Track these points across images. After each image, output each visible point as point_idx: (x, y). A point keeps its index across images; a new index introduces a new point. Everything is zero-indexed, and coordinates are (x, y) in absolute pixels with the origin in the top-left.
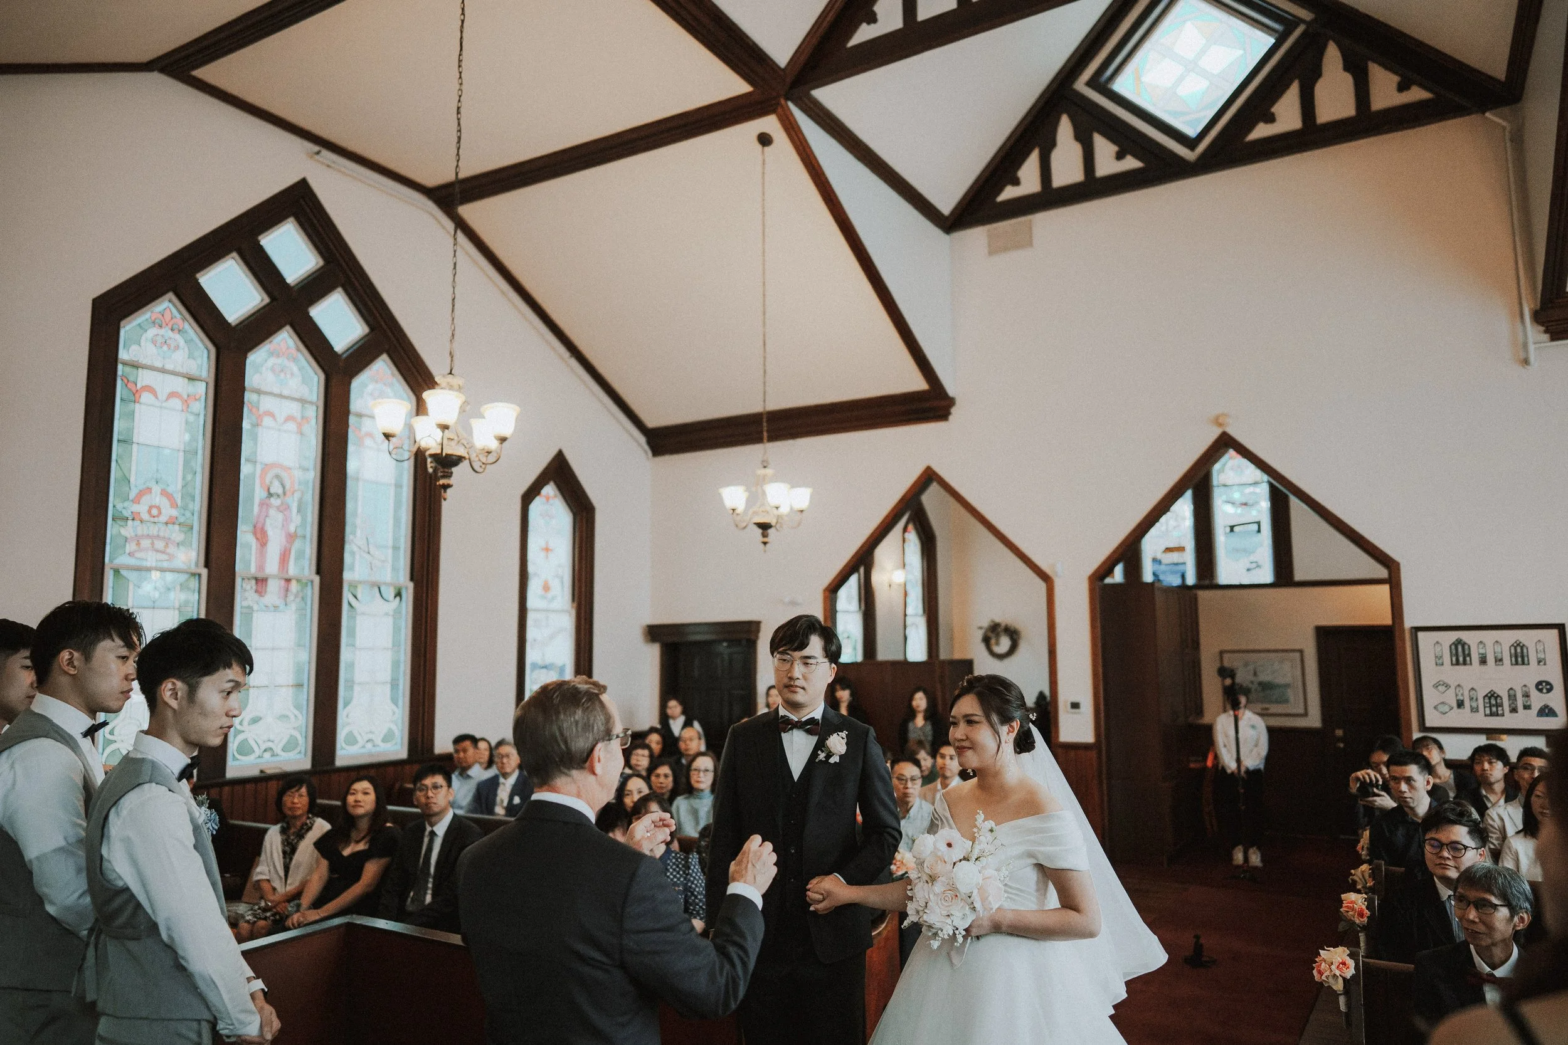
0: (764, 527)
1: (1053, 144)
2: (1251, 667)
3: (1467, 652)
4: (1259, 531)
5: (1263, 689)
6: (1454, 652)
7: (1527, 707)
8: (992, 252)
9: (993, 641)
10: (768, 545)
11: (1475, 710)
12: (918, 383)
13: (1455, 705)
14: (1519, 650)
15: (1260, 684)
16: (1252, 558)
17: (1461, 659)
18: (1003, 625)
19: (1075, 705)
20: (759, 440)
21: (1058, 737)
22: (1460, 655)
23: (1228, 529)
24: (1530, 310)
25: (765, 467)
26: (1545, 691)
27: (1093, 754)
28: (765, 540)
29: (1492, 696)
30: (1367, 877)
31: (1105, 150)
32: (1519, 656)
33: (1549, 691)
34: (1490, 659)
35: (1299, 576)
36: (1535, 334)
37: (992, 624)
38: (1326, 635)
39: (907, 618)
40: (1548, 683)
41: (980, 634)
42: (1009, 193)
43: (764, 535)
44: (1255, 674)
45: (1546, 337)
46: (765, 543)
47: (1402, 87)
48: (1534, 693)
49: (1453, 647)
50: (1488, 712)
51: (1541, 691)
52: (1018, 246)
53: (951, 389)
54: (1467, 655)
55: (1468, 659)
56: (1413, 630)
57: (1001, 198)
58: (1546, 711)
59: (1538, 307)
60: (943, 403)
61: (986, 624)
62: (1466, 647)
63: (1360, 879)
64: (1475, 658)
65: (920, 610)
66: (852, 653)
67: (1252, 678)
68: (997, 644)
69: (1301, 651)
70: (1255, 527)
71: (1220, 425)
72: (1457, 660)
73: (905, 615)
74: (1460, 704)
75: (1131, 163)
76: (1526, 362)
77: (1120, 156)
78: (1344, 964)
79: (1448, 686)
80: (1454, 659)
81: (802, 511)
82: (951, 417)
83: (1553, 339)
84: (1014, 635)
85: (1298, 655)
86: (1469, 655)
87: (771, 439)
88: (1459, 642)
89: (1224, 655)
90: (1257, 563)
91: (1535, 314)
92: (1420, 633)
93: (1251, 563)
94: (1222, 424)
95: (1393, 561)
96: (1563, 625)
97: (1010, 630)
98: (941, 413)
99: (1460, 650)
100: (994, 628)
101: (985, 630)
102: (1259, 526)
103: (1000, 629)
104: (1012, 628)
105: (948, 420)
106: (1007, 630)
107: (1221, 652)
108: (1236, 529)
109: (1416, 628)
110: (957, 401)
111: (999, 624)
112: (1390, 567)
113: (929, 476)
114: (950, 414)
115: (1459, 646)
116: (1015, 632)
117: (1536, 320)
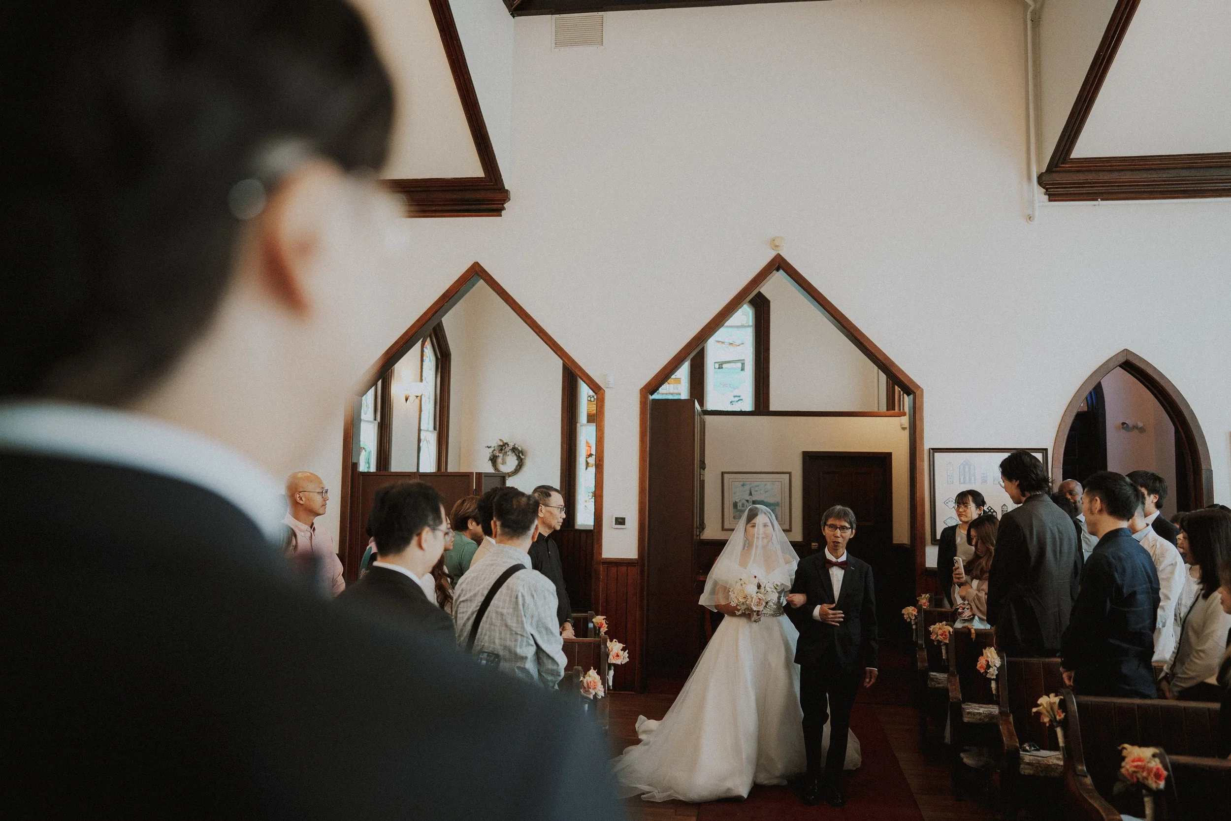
2: (747, 488)
3: (973, 472)
4: (743, 369)
6: (963, 472)
8: (559, 43)
9: (500, 460)
12: (474, 169)
16: (736, 393)
17: (967, 478)
18: (511, 445)
19: (620, 521)
21: (601, 554)
22: (968, 475)
23: (717, 366)
24: (1037, 174)
27: (635, 570)
30: (1056, 707)
34: (990, 479)
35: (773, 408)
36: (1039, 193)
37: (501, 444)
38: (812, 460)
39: (422, 433)
41: (488, 454)
44: (751, 494)
45: (1047, 197)
49: (962, 467)
52: (586, 42)
53: (509, 180)
54: (973, 475)
55: (973, 478)
56: (932, 452)
59: (1044, 172)
60: (498, 196)
61: (495, 443)
63: (1048, 712)
64: (979, 478)
65: (431, 427)
66: (367, 463)
68: (504, 463)
69: (790, 473)
70: (740, 365)
71: (775, 247)
72: (964, 478)
73: (420, 430)
76: (1031, 218)
80: (962, 479)
82: (503, 212)
83: (1050, 200)
84: (519, 454)
85: (788, 475)
88: (966, 462)
89: (725, 475)
90: (740, 397)
91: (1040, 179)
92: (936, 454)
93: (734, 397)
94: (777, 246)
95: (918, 387)
96: (1046, 450)
97: (517, 449)
98: (495, 207)
99: (967, 470)
100: (503, 447)
101: (492, 449)
102: (743, 364)
103: (507, 449)
104: (520, 449)
105: (501, 216)
106: (514, 450)
107: (723, 473)
108: (724, 366)
109: (933, 449)
110: (512, 195)
111: (506, 444)
112: (914, 393)
113: (476, 273)
114: (504, 209)
115: (967, 467)
116: (522, 452)
117: (1040, 182)
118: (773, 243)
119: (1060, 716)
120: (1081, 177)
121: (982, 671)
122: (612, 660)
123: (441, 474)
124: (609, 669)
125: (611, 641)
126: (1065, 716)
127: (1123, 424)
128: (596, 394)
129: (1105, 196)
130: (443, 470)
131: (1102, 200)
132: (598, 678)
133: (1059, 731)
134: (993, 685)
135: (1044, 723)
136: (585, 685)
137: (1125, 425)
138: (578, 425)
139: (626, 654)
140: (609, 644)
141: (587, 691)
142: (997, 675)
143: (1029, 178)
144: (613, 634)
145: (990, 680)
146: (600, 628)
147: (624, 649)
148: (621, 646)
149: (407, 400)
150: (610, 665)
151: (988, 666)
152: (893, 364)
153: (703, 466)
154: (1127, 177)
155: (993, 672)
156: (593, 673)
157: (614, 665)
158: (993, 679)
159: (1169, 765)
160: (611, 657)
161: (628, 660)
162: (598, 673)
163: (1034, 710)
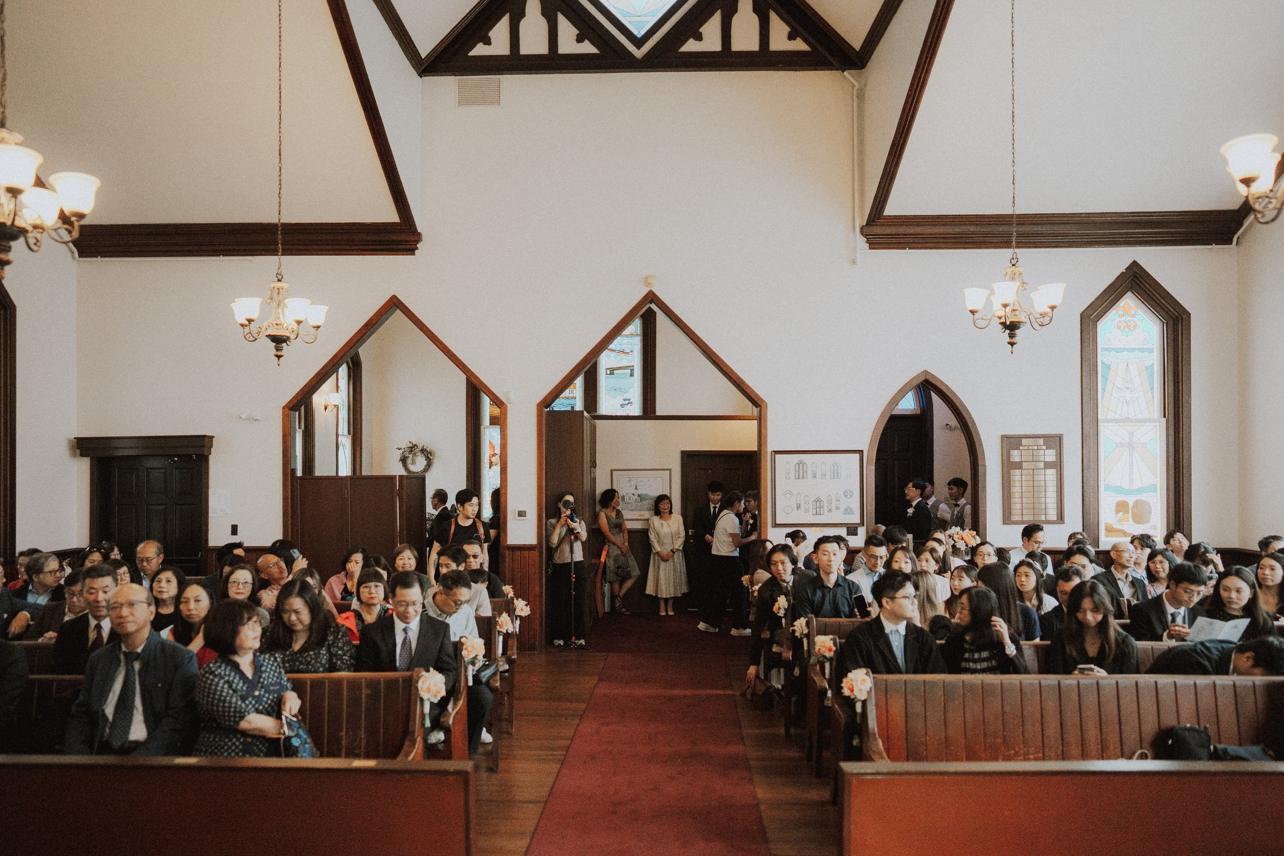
0: (279, 341)
1: (522, 14)
2: (633, 483)
3: (805, 470)
4: (632, 375)
5: (641, 500)
6: (797, 469)
7: (837, 508)
8: (461, 103)
9: (409, 461)
10: (281, 359)
11: (807, 511)
12: (390, 215)
13: (796, 508)
14: (836, 468)
15: (639, 496)
16: (626, 396)
17: (801, 475)
18: (420, 447)
19: (522, 514)
20: (274, 252)
22: (801, 472)
23: (608, 373)
24: (860, 225)
25: (279, 280)
26: (848, 496)
27: (536, 554)
28: (279, 353)
29: (818, 500)
30: (803, 627)
31: (567, 31)
32: (836, 475)
33: (851, 496)
34: (819, 474)
35: (659, 412)
36: (861, 241)
37: (411, 445)
38: (689, 459)
39: (340, 438)
40: (851, 491)
41: (398, 455)
42: (480, 50)
43: (278, 349)
44: (636, 488)
45: (867, 245)
46: (279, 357)
47: (791, 37)
48: (842, 498)
49: (797, 465)
50: (815, 512)
51: (846, 496)
52: (486, 101)
53: (421, 224)
54: (805, 472)
55: (805, 474)
56: (773, 453)
57: (474, 52)
58: (848, 511)
59: (865, 224)
60: (411, 238)
61: (404, 444)
62: (805, 465)
63: (799, 629)
64: (810, 472)
65: (346, 432)
67: (634, 492)
68: (414, 463)
69: (670, 470)
70: (629, 371)
71: (648, 284)
72: (799, 475)
73: (337, 435)
74: (798, 508)
75: (588, 48)
76: (854, 262)
77: (580, 39)
78: (864, 680)
79: (791, 494)
80: (797, 474)
81: (318, 327)
82: (416, 252)
83: (870, 248)
84: (428, 455)
85: (668, 472)
86: (806, 472)
87: (286, 252)
88: (800, 463)
89: (614, 472)
90: (629, 400)
91: (862, 229)
92: (777, 456)
93: (624, 400)
94: (649, 284)
95: (763, 401)
96: (862, 451)
97: (426, 450)
98: (408, 247)
99: (801, 468)
100: (412, 448)
101: (403, 450)
102: (632, 370)
103: (417, 450)
104: (428, 449)
105: (414, 254)
106: (423, 451)
107: (612, 471)
108: (615, 372)
109: (774, 451)
110: (424, 237)
111: (416, 445)
112: (760, 406)
113: (394, 304)
114: (417, 248)
115: (801, 465)
116: (430, 453)
117: (862, 233)
118: (646, 281)
119: (806, 631)
120: (893, 230)
121: (776, 612)
122: (518, 613)
123: (356, 477)
124: (516, 619)
125: (517, 599)
126: (809, 632)
127: (947, 425)
128: (500, 408)
129: (912, 245)
130: (358, 472)
131: (910, 248)
132: (509, 619)
133: (805, 641)
134: (783, 621)
135: (797, 637)
136: (500, 623)
137: (948, 426)
138: (482, 427)
139: (528, 608)
140: (515, 601)
141: (501, 627)
142: (784, 614)
143: (854, 229)
144: (517, 596)
145: (781, 618)
146: (508, 594)
147: (526, 605)
148: (525, 603)
149: (326, 409)
150: (516, 617)
151: (779, 608)
152: (744, 382)
153: (593, 464)
154: (929, 230)
155: (781, 613)
156: (505, 616)
157: (520, 616)
158: (783, 617)
159: (838, 644)
160: (517, 611)
161: (529, 613)
162: (509, 616)
163: (791, 628)
